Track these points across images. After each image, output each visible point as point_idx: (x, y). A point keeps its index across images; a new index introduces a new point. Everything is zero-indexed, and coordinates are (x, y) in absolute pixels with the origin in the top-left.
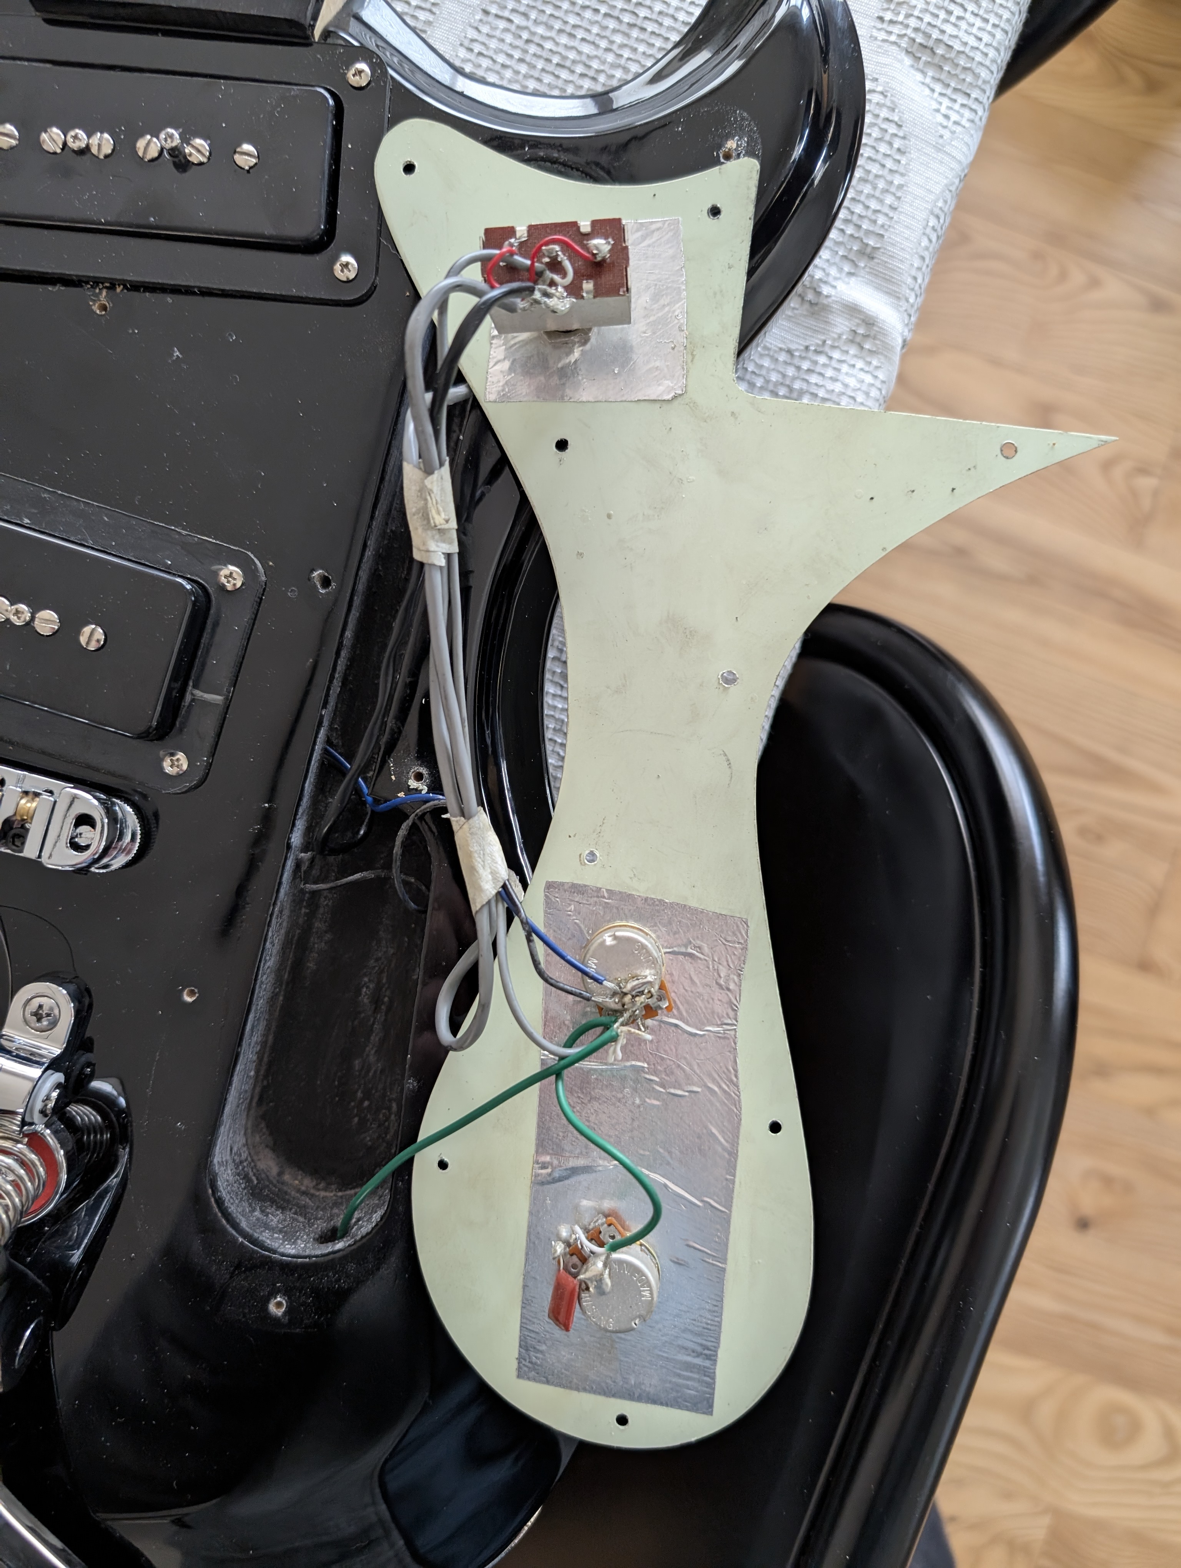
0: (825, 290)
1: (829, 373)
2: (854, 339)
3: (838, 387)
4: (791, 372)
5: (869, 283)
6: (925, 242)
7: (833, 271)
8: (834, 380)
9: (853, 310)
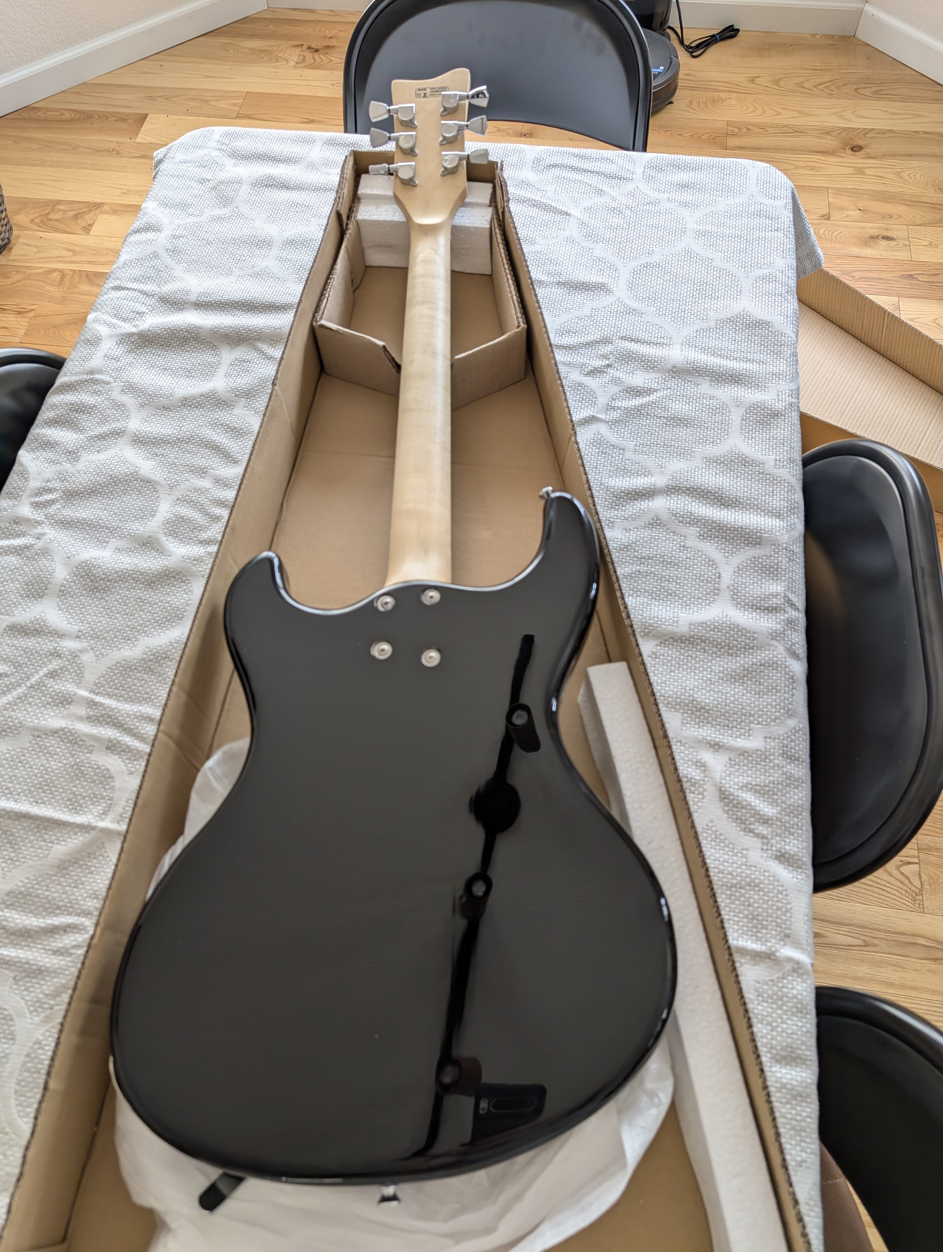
0: (778, 954)
1: (790, 986)
2: (794, 970)
3: (795, 992)
4: (775, 989)
5: (792, 947)
6: (806, 927)
7: (778, 946)
8: (793, 988)
9: (790, 960)
